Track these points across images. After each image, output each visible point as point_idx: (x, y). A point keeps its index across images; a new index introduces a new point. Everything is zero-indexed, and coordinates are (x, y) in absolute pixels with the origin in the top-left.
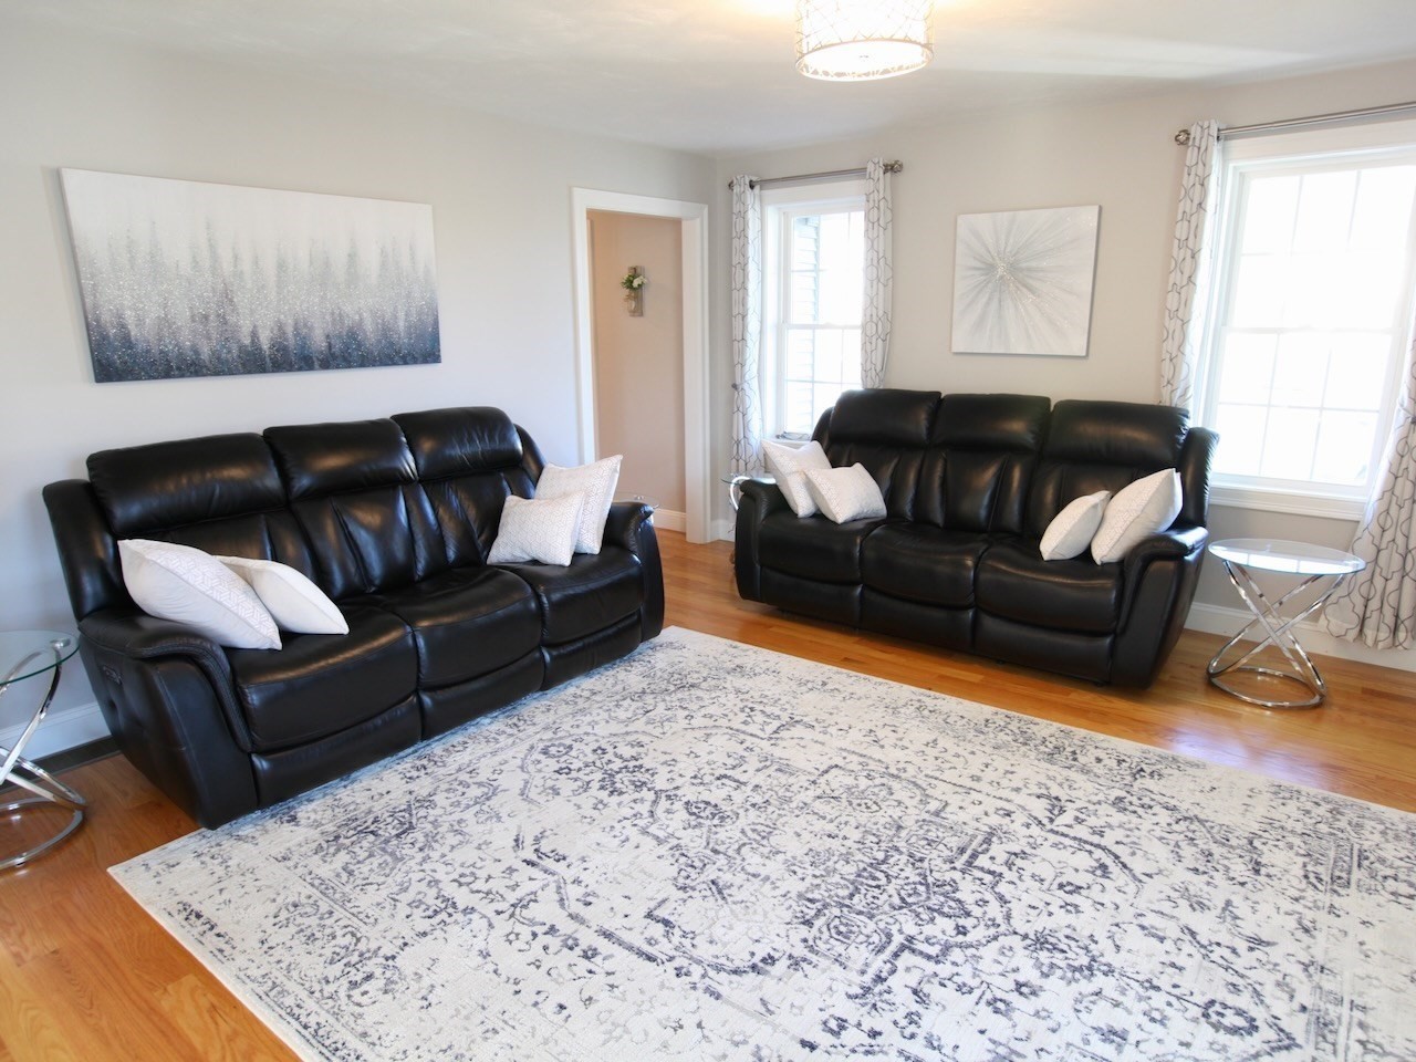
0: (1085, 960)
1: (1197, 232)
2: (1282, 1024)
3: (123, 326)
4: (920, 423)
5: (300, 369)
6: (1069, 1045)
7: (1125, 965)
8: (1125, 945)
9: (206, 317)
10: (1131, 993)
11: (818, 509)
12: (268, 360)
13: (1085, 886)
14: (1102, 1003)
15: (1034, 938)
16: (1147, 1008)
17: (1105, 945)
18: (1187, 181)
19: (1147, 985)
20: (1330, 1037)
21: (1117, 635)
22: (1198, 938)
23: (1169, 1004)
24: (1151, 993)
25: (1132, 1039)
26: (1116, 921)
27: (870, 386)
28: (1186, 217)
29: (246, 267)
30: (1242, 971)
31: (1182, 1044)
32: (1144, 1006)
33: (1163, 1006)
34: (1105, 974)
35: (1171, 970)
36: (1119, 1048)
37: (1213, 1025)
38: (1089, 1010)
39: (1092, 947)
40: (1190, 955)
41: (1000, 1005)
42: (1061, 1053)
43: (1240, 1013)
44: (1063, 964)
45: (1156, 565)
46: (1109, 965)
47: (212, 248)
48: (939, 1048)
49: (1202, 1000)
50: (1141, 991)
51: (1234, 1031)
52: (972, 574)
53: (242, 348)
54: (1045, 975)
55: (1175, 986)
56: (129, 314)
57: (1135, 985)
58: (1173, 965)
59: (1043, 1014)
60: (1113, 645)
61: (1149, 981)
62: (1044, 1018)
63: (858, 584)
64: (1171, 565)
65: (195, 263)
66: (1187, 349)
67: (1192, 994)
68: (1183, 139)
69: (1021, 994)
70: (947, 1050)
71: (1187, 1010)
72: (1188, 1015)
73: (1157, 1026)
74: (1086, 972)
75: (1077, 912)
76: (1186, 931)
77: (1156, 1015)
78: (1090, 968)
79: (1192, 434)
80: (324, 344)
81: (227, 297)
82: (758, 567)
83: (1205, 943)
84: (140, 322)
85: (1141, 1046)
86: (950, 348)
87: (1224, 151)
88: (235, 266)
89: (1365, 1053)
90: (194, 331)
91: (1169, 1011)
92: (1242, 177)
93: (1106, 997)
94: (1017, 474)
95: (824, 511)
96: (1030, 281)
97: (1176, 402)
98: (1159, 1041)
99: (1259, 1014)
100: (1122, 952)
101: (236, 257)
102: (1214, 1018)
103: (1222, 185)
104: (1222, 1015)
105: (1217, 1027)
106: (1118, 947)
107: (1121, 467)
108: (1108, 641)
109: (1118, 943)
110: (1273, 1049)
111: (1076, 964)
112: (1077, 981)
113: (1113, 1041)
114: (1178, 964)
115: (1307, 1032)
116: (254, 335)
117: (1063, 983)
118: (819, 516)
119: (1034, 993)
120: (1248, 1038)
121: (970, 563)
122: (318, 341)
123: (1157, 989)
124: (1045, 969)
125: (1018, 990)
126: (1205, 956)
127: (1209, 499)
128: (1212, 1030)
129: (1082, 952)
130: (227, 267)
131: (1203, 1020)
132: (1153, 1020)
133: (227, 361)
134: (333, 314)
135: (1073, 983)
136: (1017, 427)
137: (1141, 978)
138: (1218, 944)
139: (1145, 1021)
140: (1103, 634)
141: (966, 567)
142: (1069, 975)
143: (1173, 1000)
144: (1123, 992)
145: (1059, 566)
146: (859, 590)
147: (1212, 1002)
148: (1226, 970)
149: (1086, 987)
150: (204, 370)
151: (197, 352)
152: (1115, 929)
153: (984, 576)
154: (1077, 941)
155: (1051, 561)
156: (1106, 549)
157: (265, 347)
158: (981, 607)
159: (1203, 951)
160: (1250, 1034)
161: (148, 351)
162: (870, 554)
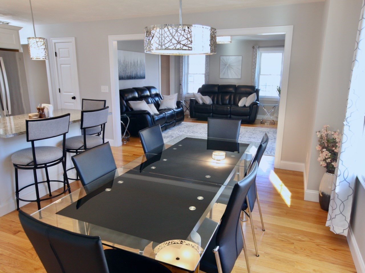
1: (256, 61)
4: (216, 89)
5: (132, 79)
11: (203, 102)
12: (129, 77)
18: (254, 54)
21: (250, 115)
27: (206, 84)
28: (254, 59)
45: (254, 106)
52: (229, 109)
60: (249, 117)
63: (211, 113)
64: (256, 106)
66: (255, 77)
68: (253, 47)
79: (257, 89)
82: (194, 112)
86: (219, 77)
87: (259, 50)
92: (261, 53)
94: (232, 96)
95: (205, 103)
96: (232, 67)
97: (254, 85)
103: (259, 54)
107: (248, 94)
108: (248, 117)
118: (204, 104)
121: (229, 108)
127: (259, 97)
134: (135, 70)
136: (231, 89)
140: (248, 115)
141: (228, 108)
145: (241, 107)
146: (211, 114)
153: (231, 110)
155: (240, 107)
156: (247, 105)
158: (231, 114)
162: (214, 108)
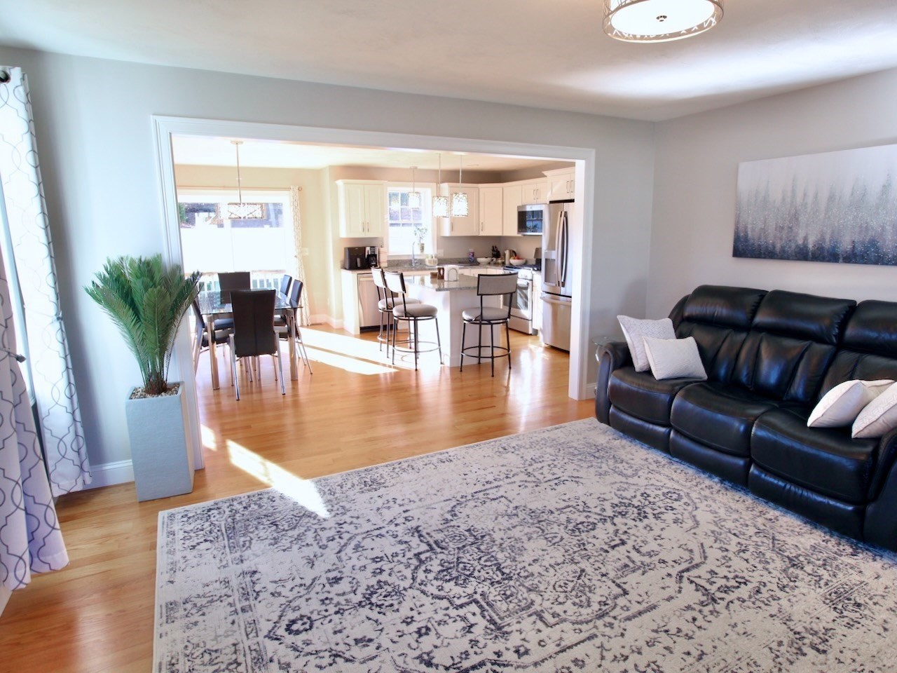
0: (374, 600)
2: (277, 642)
3: (746, 232)
5: (829, 261)
6: (344, 567)
7: (358, 613)
8: (368, 623)
9: (783, 228)
10: (344, 603)
12: (810, 254)
13: (419, 640)
14: (349, 589)
15: (402, 592)
16: (333, 602)
17: (374, 614)
19: (341, 611)
20: (254, 654)
22: (343, 660)
23: (326, 611)
24: (337, 609)
25: (327, 586)
26: (384, 632)
29: (810, 200)
30: (309, 657)
31: (310, 599)
32: (335, 601)
33: (328, 607)
34: (361, 602)
35: (339, 627)
36: (328, 579)
37: (304, 616)
38: (350, 583)
39: (378, 609)
40: (337, 644)
41: (379, 560)
42: (344, 563)
43: (298, 632)
44: (379, 591)
46: (363, 607)
47: (793, 191)
48: (377, 536)
49: (317, 624)
50: (342, 607)
51: (294, 622)
53: (797, 246)
54: (379, 582)
55: (330, 621)
56: (750, 226)
57: (346, 607)
58: (340, 631)
59: (363, 568)
61: (342, 614)
62: (361, 567)
65: (783, 199)
67: (322, 624)
69: (378, 569)
70: (374, 538)
71: (319, 614)
72: (316, 613)
73: (323, 598)
74: (367, 596)
75: (404, 622)
76: (351, 658)
77: (327, 602)
78: (368, 599)
80: (850, 247)
81: (795, 217)
83: (338, 659)
84: (753, 230)
85: (322, 586)
88: (804, 200)
89: (236, 659)
90: (775, 237)
91: (324, 607)
93: (350, 592)
98: (317, 593)
99: (289, 639)
100: (365, 618)
101: (805, 195)
102: (305, 620)
104: (303, 624)
105: (302, 617)
106: (369, 619)
109: (370, 621)
110: (275, 626)
111: (375, 596)
112: (367, 590)
113: (332, 579)
114: (338, 634)
115: (265, 648)
116: (806, 239)
117: (370, 585)
119: (374, 572)
120: (287, 623)
122: (845, 245)
123: (336, 613)
124: (382, 584)
125: (380, 569)
126: (331, 650)
128: (303, 614)
129: (379, 603)
130: (799, 200)
131: (309, 615)
132: (327, 599)
133: (788, 252)
134: (861, 227)
135: (366, 587)
137: (347, 613)
138: (331, 665)
139: (329, 596)
142: (372, 589)
143: (326, 614)
144: (347, 600)
147: (311, 627)
148: (316, 651)
149: (361, 590)
150: (776, 256)
151: (774, 247)
152: (380, 627)
154: (387, 606)
157: (810, 246)
159: (334, 652)
160: (287, 625)
161: (753, 244)
